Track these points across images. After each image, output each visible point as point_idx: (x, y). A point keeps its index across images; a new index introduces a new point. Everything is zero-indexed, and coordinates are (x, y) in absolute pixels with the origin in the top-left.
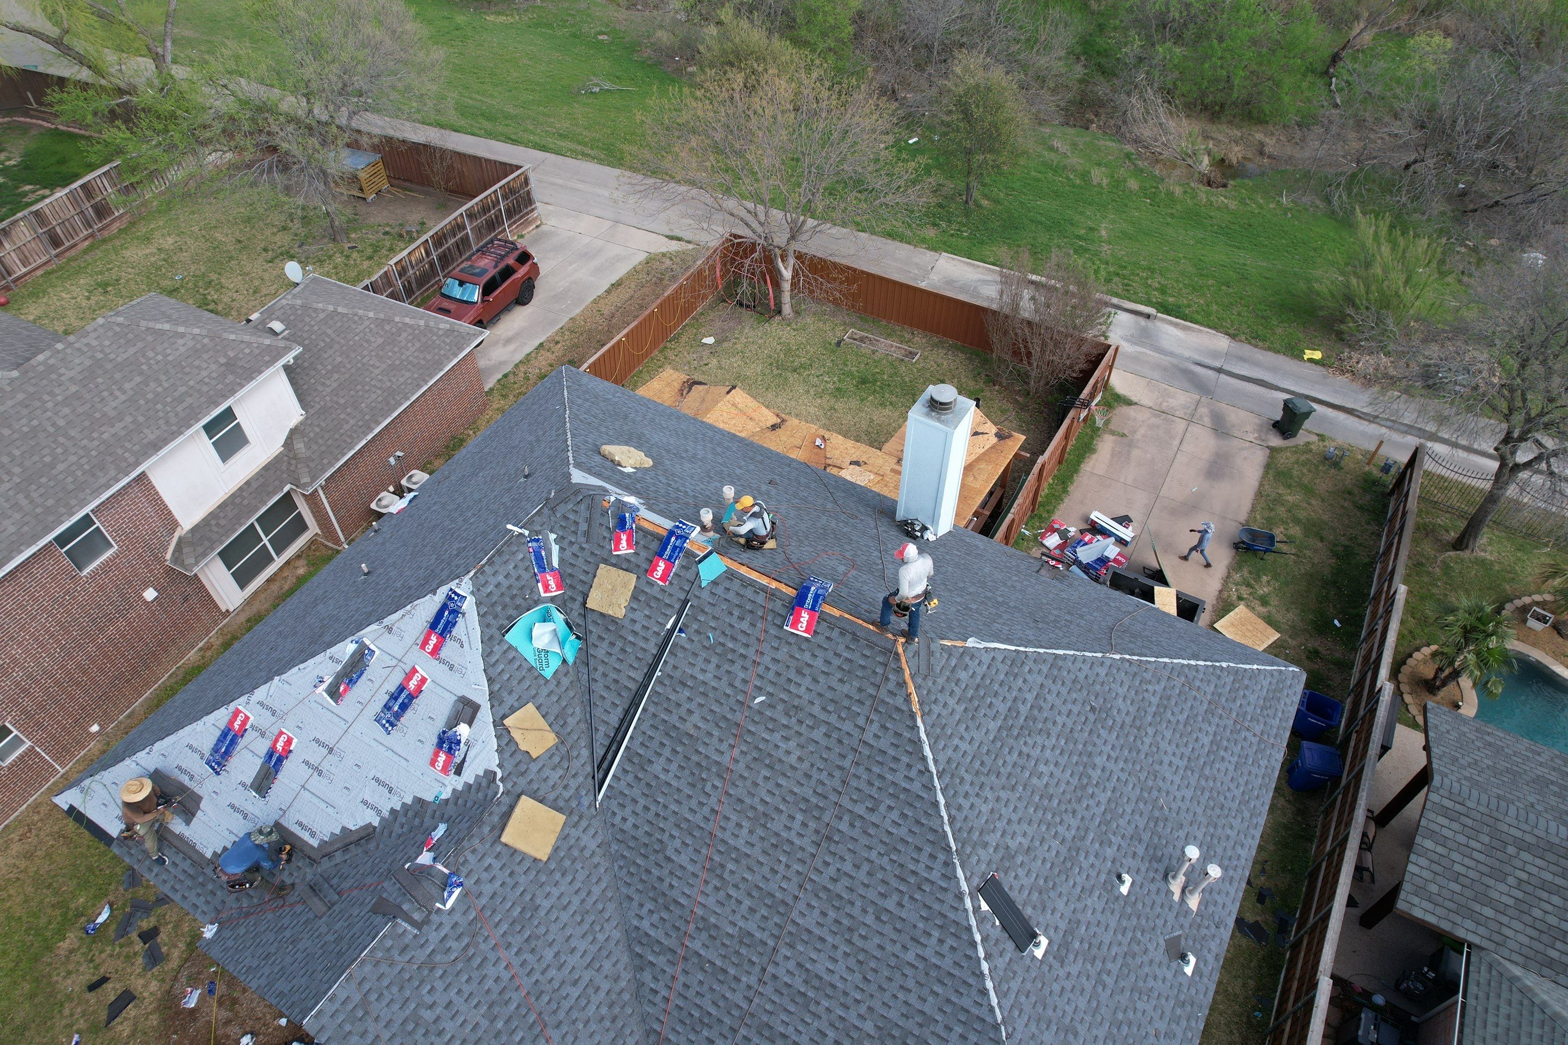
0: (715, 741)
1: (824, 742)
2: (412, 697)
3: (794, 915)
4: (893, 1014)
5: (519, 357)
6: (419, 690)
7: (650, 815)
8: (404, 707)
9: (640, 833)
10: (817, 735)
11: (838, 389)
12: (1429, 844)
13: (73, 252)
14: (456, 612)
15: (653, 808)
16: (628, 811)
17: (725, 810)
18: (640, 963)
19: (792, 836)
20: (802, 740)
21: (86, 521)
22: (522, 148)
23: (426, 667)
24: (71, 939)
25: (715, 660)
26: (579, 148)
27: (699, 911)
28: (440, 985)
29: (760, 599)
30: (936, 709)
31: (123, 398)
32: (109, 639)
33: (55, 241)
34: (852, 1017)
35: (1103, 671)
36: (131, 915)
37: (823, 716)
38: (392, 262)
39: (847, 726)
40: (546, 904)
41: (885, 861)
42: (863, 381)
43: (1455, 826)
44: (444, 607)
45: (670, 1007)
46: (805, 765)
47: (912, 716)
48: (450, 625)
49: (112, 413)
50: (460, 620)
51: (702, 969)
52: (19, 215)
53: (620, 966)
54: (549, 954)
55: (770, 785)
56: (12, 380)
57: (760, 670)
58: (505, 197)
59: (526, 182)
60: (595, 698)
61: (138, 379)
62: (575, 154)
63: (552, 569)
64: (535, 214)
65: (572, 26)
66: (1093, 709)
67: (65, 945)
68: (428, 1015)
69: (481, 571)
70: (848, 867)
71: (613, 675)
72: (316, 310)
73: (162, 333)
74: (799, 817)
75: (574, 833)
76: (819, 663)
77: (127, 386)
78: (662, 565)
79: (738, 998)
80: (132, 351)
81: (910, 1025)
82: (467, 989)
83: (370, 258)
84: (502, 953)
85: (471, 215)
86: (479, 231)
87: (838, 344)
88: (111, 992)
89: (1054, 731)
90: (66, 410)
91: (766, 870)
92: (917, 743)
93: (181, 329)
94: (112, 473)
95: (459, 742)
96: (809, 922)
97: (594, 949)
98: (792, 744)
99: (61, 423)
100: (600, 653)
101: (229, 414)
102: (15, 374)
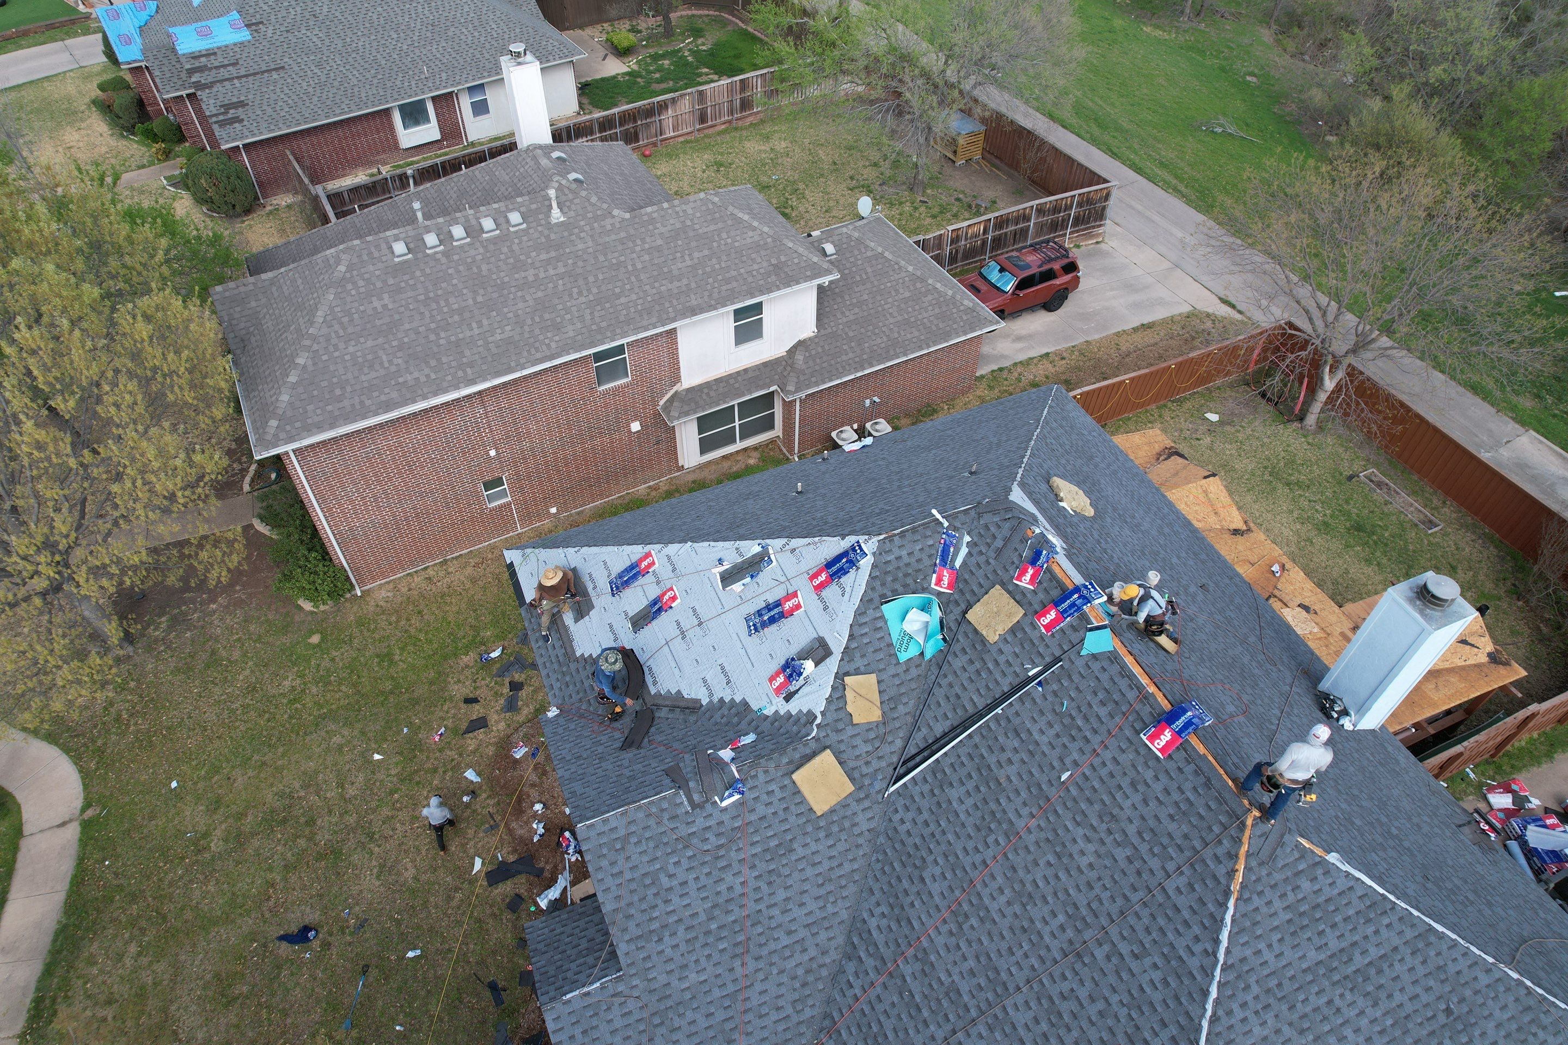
0: (1018, 801)
1: (1123, 864)
2: (782, 615)
3: (1009, 1003)
5: (1022, 357)
6: (791, 613)
7: (926, 832)
8: (772, 620)
9: (909, 841)
10: (1121, 854)
11: (1326, 524)
13: (710, 131)
14: (852, 563)
15: (933, 826)
16: (909, 816)
17: (996, 868)
18: (851, 953)
19: (1046, 931)
20: (1102, 850)
21: (620, 350)
22: (1117, 164)
23: (806, 597)
24: (468, 659)
25: (1057, 728)
26: (1174, 182)
27: (925, 942)
28: (685, 864)
29: (1131, 695)
30: (1257, 902)
31: (689, 263)
32: (593, 448)
33: (703, 119)
36: (512, 664)
38: (950, 228)
39: (1154, 863)
40: (800, 852)
42: (1359, 528)
44: (845, 554)
45: (856, 1007)
47: (1227, 893)
48: (843, 572)
49: (676, 272)
50: (853, 571)
51: (901, 994)
52: (689, 90)
53: (833, 943)
54: (781, 894)
55: (1049, 872)
56: (623, 220)
57: (1096, 762)
58: (1080, 205)
59: (1107, 197)
60: (932, 700)
61: (706, 252)
62: (1167, 186)
63: (952, 568)
64: (1101, 230)
65: (1226, 59)
66: (1447, 1010)
67: (465, 659)
69: (890, 539)
70: (1083, 993)
71: (958, 689)
72: (867, 247)
73: (740, 221)
74: (1061, 918)
75: (854, 807)
76: (1158, 788)
77: (696, 255)
78: (1052, 615)
80: (712, 227)
83: (934, 217)
85: (1040, 211)
86: (1040, 228)
87: (1350, 478)
88: (476, 711)
90: (647, 257)
91: (1004, 946)
92: (1218, 923)
93: (755, 224)
94: (654, 320)
95: (800, 674)
96: (1021, 1018)
98: (1091, 848)
99: (639, 266)
100: (957, 663)
101: (758, 308)
102: (627, 216)
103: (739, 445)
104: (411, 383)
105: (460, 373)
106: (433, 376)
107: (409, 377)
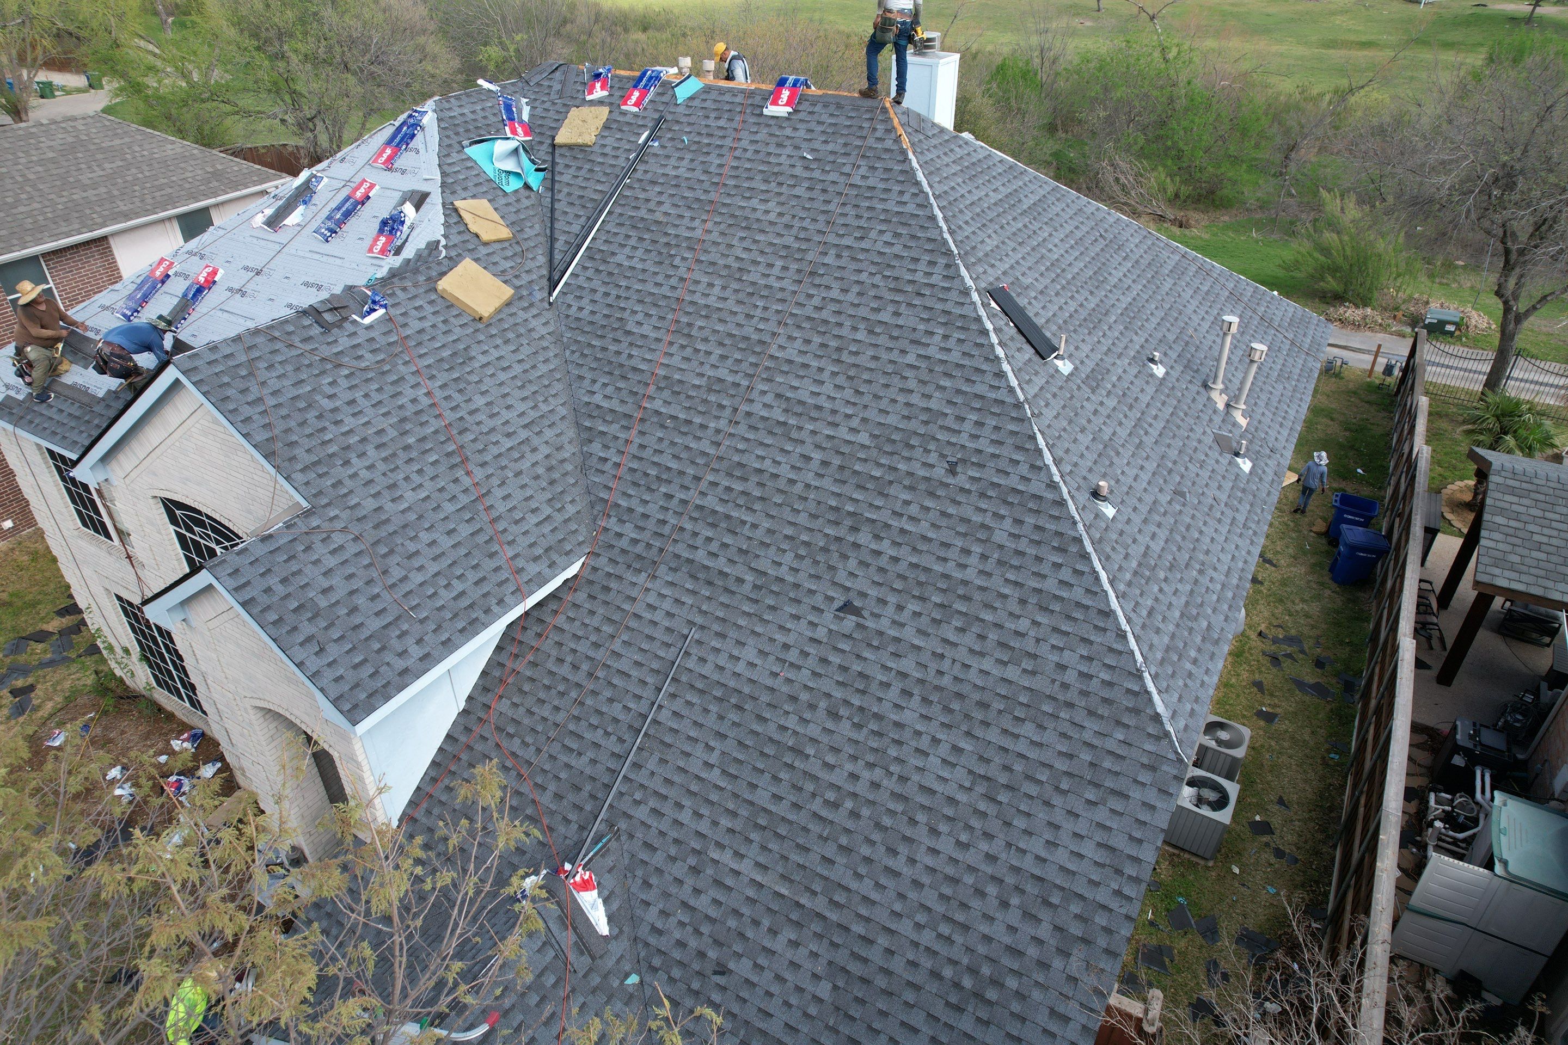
0: (686, 221)
1: (806, 195)
2: (357, 204)
4: (892, 420)
6: (366, 196)
8: (348, 214)
12: (1499, 520)
14: (414, 127)
16: (585, 302)
17: (697, 275)
18: (587, 435)
19: (772, 281)
23: (376, 176)
28: (344, 383)
29: (739, 99)
34: (843, 433)
37: (807, 174)
40: (482, 359)
41: (877, 280)
43: (1525, 501)
44: (403, 126)
45: (622, 471)
47: (904, 152)
48: (408, 137)
49: (87, 182)
51: (663, 426)
53: (565, 439)
54: (480, 401)
55: (747, 243)
57: (738, 153)
60: (557, 214)
61: (120, 163)
63: (521, 122)
69: (447, 100)
71: (578, 193)
75: (522, 314)
78: (636, 94)
79: (705, 446)
81: (913, 425)
89: (1062, 231)
90: (39, 169)
91: (740, 318)
92: (910, 173)
94: (76, 226)
95: (403, 223)
96: (790, 352)
99: (32, 176)
100: (566, 178)
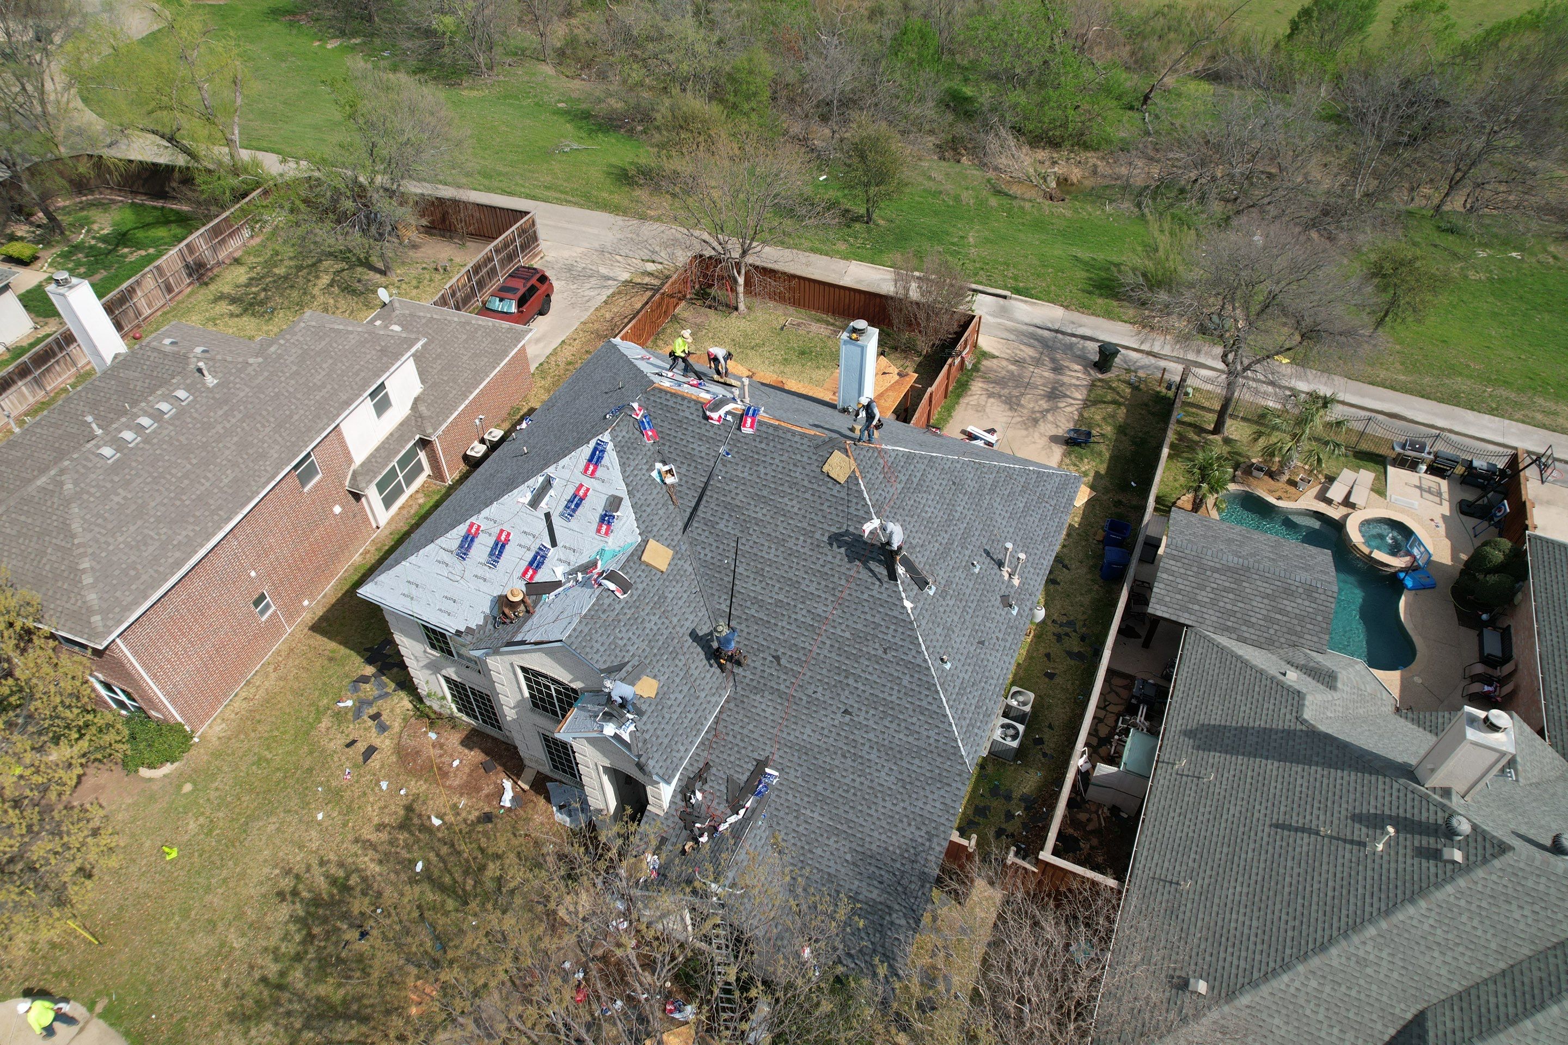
0: (752, 507)
1: (811, 498)
2: (582, 499)
3: (803, 587)
4: (859, 626)
5: (549, 351)
6: (585, 495)
7: (720, 551)
8: (577, 505)
9: (715, 561)
10: (807, 496)
11: (786, 360)
12: (1165, 576)
14: (603, 451)
16: (707, 551)
17: (762, 541)
19: (799, 548)
20: (800, 500)
21: (308, 455)
22: (516, 199)
23: (588, 482)
24: (325, 723)
25: (748, 465)
26: (563, 196)
27: (752, 595)
28: (624, 630)
29: (771, 431)
30: (869, 476)
31: (323, 373)
32: (316, 540)
33: (169, 289)
34: (838, 632)
35: (959, 466)
36: (360, 708)
37: (810, 486)
38: (447, 286)
39: (823, 489)
40: (671, 596)
42: (803, 353)
43: (1179, 564)
44: (595, 449)
46: (803, 512)
47: (857, 479)
48: (600, 458)
49: (319, 383)
50: (606, 455)
52: (147, 269)
54: (675, 620)
55: (785, 525)
56: (260, 364)
57: (774, 467)
58: (519, 236)
59: (533, 224)
61: (330, 361)
62: (560, 202)
64: (539, 248)
65: (535, 96)
66: (954, 483)
67: (323, 725)
68: (621, 643)
69: (614, 429)
70: (829, 558)
71: (692, 481)
72: (419, 317)
73: (339, 331)
74: (802, 538)
75: (680, 563)
76: (805, 459)
77: (324, 366)
79: (777, 634)
80: (323, 343)
81: (868, 630)
82: (637, 633)
83: (417, 287)
84: (652, 618)
85: (497, 251)
86: (503, 263)
87: (782, 329)
88: (361, 746)
89: (933, 492)
90: (293, 382)
91: (786, 567)
92: (861, 492)
93: (350, 328)
94: (325, 421)
96: (812, 589)
97: (697, 620)
98: (795, 502)
99: (291, 390)
101: (382, 386)
102: (260, 360)
103: (409, 492)
104: (185, 541)
105: (216, 518)
106: (198, 529)
107: (180, 538)
